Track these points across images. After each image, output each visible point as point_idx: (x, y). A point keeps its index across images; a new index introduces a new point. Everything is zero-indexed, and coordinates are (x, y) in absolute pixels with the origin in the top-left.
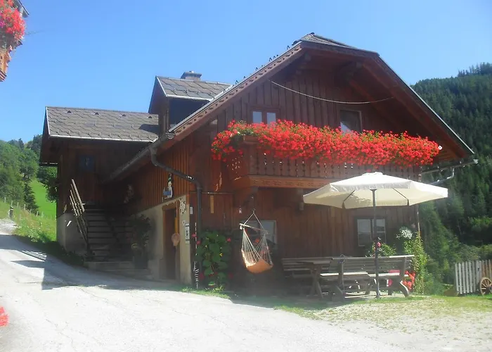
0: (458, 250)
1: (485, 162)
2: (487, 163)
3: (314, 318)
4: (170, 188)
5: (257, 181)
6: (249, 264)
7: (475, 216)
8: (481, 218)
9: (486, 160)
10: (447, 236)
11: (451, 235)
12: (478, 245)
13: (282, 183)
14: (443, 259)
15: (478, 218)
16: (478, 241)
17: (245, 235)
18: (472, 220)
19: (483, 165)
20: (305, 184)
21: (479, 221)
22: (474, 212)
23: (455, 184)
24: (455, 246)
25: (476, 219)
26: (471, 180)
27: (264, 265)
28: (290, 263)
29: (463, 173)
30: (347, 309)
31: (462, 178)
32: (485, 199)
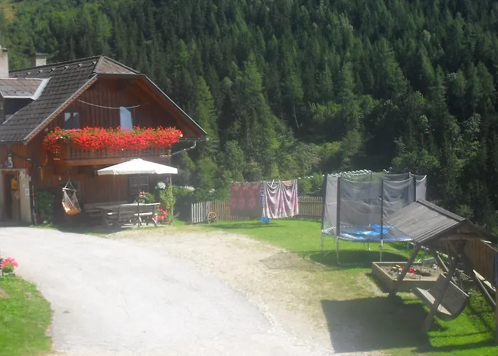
0: (291, 149)
1: (338, 22)
2: (341, 24)
3: (106, 238)
4: (11, 162)
5: (71, 163)
6: (67, 209)
7: (318, 101)
8: (326, 104)
9: (340, 19)
10: (278, 130)
11: (284, 128)
12: (319, 142)
13: (85, 163)
14: (270, 162)
15: (321, 104)
16: (320, 137)
17: (66, 194)
18: (313, 108)
19: (336, 25)
20: (98, 162)
21: (323, 108)
22: (317, 94)
23: (295, 53)
24: (288, 144)
25: (319, 106)
26: (318, 48)
27: (77, 210)
28: (89, 207)
29: (306, 37)
30: (122, 233)
31: (305, 44)
32: (332, 77)
